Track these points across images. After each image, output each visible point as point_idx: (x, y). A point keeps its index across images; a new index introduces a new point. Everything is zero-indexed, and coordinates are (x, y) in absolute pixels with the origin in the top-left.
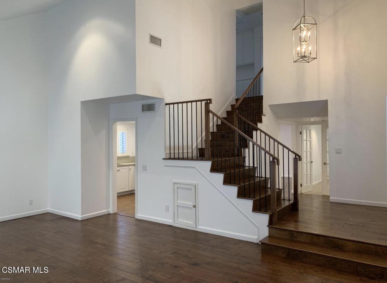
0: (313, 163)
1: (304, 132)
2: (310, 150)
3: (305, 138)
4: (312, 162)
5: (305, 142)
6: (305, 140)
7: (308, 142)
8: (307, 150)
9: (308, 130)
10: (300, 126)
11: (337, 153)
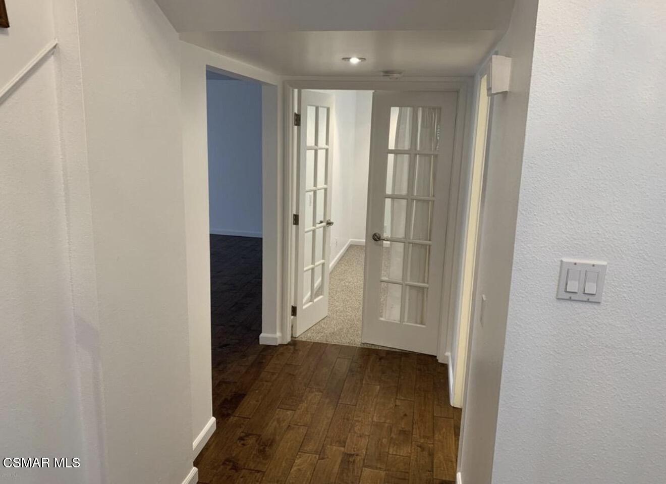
0: (331, 227)
1: (310, 113)
2: (326, 183)
3: (310, 140)
4: (329, 224)
5: (310, 154)
6: (310, 148)
7: (321, 154)
8: (315, 185)
9: (320, 109)
10: (296, 91)
11: (567, 296)
